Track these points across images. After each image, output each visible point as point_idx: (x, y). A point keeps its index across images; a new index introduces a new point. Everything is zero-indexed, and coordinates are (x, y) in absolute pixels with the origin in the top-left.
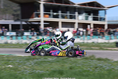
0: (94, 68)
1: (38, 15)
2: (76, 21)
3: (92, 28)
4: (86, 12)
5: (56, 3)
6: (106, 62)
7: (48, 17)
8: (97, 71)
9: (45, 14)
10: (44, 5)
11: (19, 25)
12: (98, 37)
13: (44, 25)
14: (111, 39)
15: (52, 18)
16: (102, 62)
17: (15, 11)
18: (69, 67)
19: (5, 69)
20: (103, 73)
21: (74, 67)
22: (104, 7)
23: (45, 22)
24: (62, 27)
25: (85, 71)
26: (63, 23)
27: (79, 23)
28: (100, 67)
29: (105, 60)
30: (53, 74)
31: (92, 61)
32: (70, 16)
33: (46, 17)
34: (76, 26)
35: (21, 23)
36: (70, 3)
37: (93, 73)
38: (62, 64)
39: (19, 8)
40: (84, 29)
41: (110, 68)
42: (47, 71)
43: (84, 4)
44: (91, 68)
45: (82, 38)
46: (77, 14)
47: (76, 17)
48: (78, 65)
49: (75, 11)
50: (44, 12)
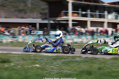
1: (66, 14)
2: (106, 20)
4: (116, 11)
5: (85, 1)
7: (76, 16)
9: (73, 13)
10: (73, 4)
11: (46, 24)
13: (73, 24)
15: (80, 17)
17: (43, 9)
18: (98, 67)
19: (32, 68)
21: (103, 68)
23: (73, 21)
24: (91, 26)
25: (114, 72)
26: (91, 22)
27: (108, 23)
30: (81, 75)
32: (99, 16)
33: (74, 16)
34: (106, 25)
35: (49, 22)
36: (99, 2)
38: (91, 65)
39: (47, 6)
40: (113, 29)
42: (75, 71)
43: (114, 3)
45: (111, 37)
46: (106, 13)
47: (106, 16)
48: (107, 66)
49: (105, 10)
50: (73, 10)
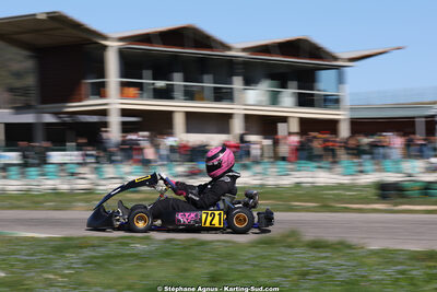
0: (295, 277)
1: (99, 90)
2: (237, 109)
4: (272, 77)
5: (165, 44)
6: (341, 254)
7: (135, 97)
8: (307, 286)
9: (123, 85)
10: (122, 53)
12: (315, 164)
13: (123, 123)
14: (361, 172)
15: (148, 98)
16: (324, 255)
18: (209, 273)
22: (335, 59)
23: (124, 112)
24: (189, 130)
26: (189, 116)
27: (248, 118)
28: (319, 273)
29: (336, 249)
32: (215, 93)
33: (128, 97)
34: (238, 126)
35: (39, 118)
38: (183, 265)
40: (265, 138)
41: (352, 277)
43: (264, 49)
45: (258, 169)
46: (237, 83)
47: (237, 94)
49: (233, 74)
50: (121, 77)
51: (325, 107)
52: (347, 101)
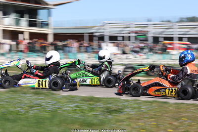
0: (27, 108)
3: (27, 39)
6: (49, 97)
8: (33, 112)
12: (36, 54)
16: (43, 98)
20: (42, 115)
22: (47, 4)
25: (11, 113)
27: (4, 31)
28: (38, 106)
31: (24, 95)
37: (26, 116)
41: (54, 108)
44: (22, 108)
45: (9, 56)
51: (42, 27)
52: (52, 25)
